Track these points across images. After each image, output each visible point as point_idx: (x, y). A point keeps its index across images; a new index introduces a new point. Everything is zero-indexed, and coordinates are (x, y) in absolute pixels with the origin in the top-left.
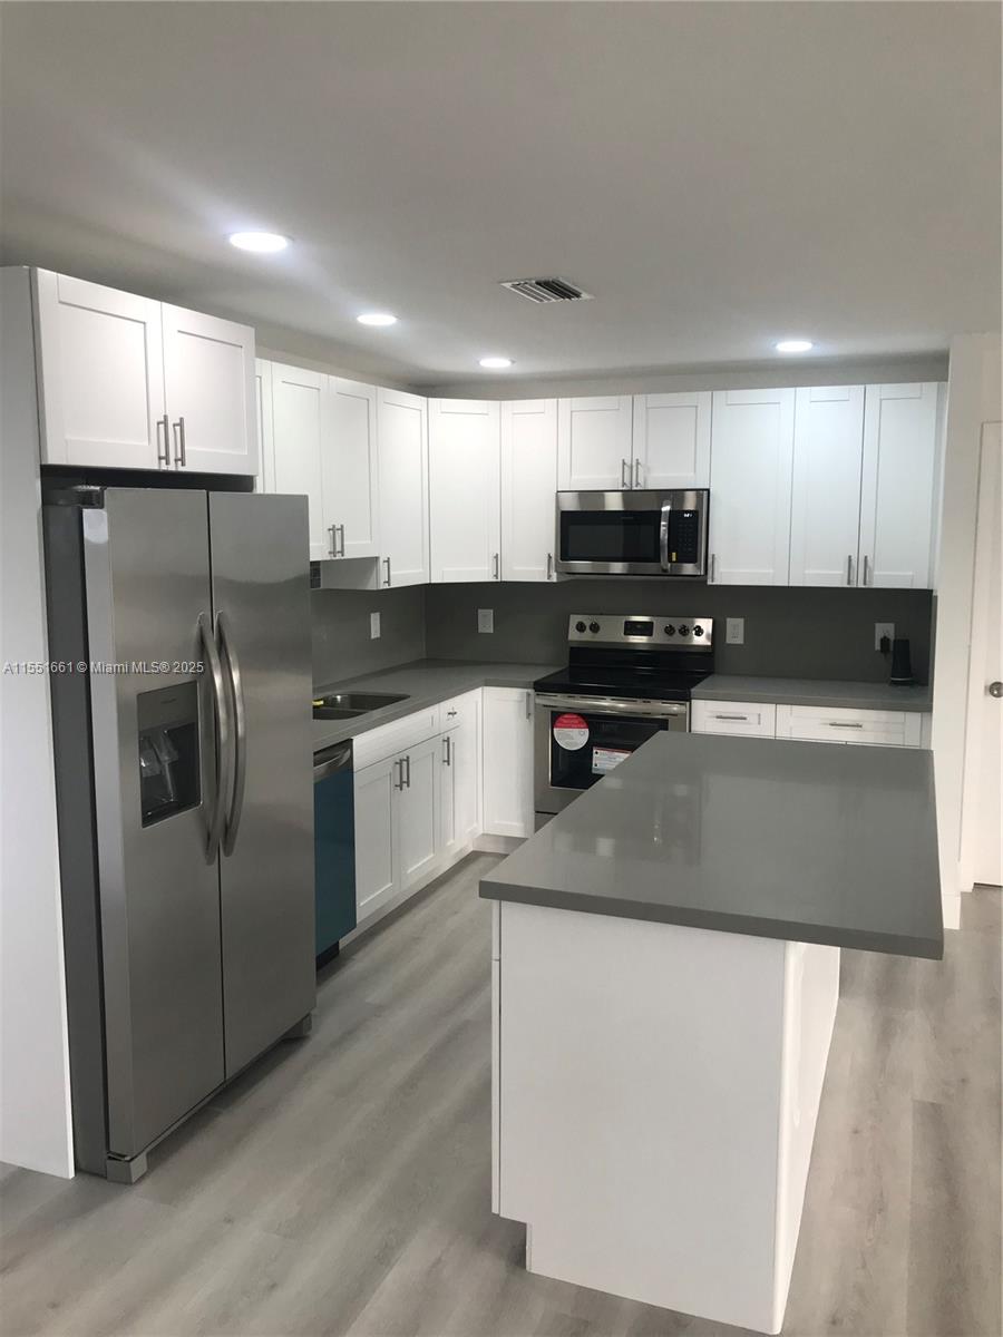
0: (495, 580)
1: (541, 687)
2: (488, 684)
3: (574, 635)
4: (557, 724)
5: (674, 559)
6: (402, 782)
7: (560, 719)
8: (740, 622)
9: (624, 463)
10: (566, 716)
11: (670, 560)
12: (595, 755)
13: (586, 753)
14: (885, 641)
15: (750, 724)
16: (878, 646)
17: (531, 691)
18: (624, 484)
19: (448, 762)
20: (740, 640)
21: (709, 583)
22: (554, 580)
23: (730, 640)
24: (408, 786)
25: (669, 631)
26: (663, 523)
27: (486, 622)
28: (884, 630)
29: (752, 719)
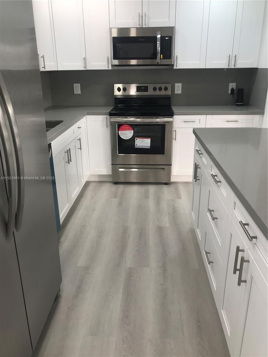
0: (84, 69)
1: (111, 114)
2: (89, 114)
3: (117, 93)
4: (120, 129)
5: (162, 58)
6: (68, 160)
7: (121, 127)
8: (180, 85)
9: (139, 15)
10: (123, 126)
11: (160, 59)
12: (136, 141)
13: (133, 139)
14: (232, 90)
15: (196, 123)
16: (230, 92)
17: (108, 116)
18: (139, 25)
19: (81, 149)
20: (180, 92)
21: (175, 68)
22: (110, 68)
23: (176, 92)
24: (71, 162)
25: (155, 89)
26: (158, 43)
27: (77, 89)
28: (232, 85)
29: (197, 121)
